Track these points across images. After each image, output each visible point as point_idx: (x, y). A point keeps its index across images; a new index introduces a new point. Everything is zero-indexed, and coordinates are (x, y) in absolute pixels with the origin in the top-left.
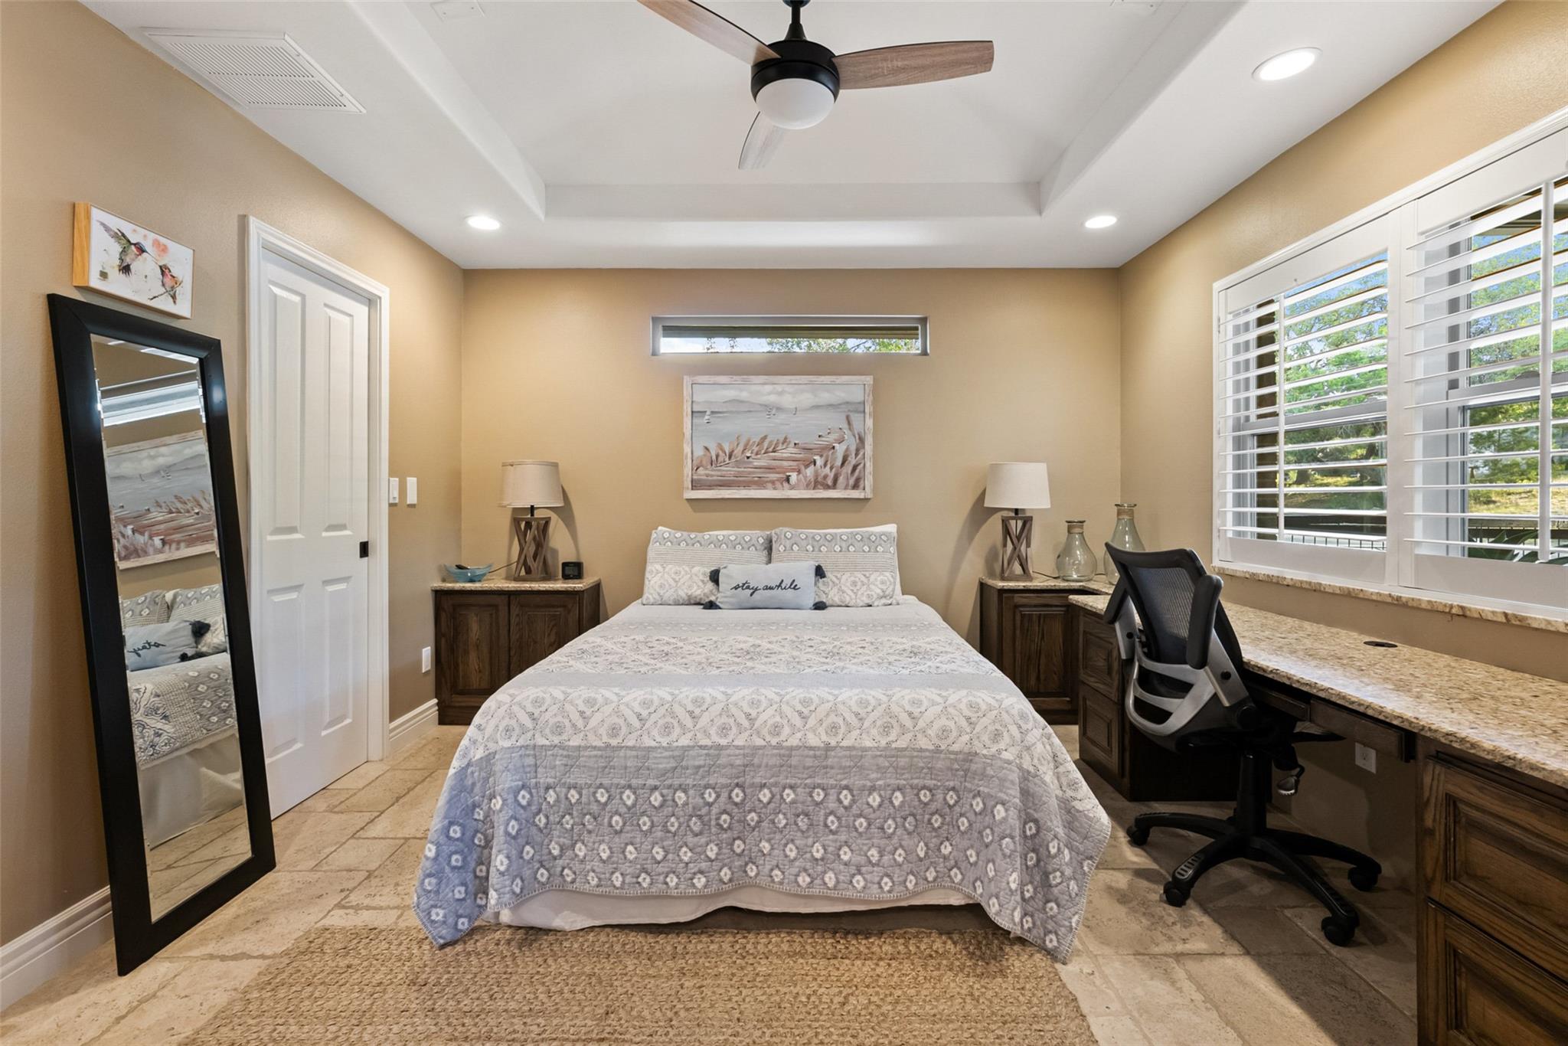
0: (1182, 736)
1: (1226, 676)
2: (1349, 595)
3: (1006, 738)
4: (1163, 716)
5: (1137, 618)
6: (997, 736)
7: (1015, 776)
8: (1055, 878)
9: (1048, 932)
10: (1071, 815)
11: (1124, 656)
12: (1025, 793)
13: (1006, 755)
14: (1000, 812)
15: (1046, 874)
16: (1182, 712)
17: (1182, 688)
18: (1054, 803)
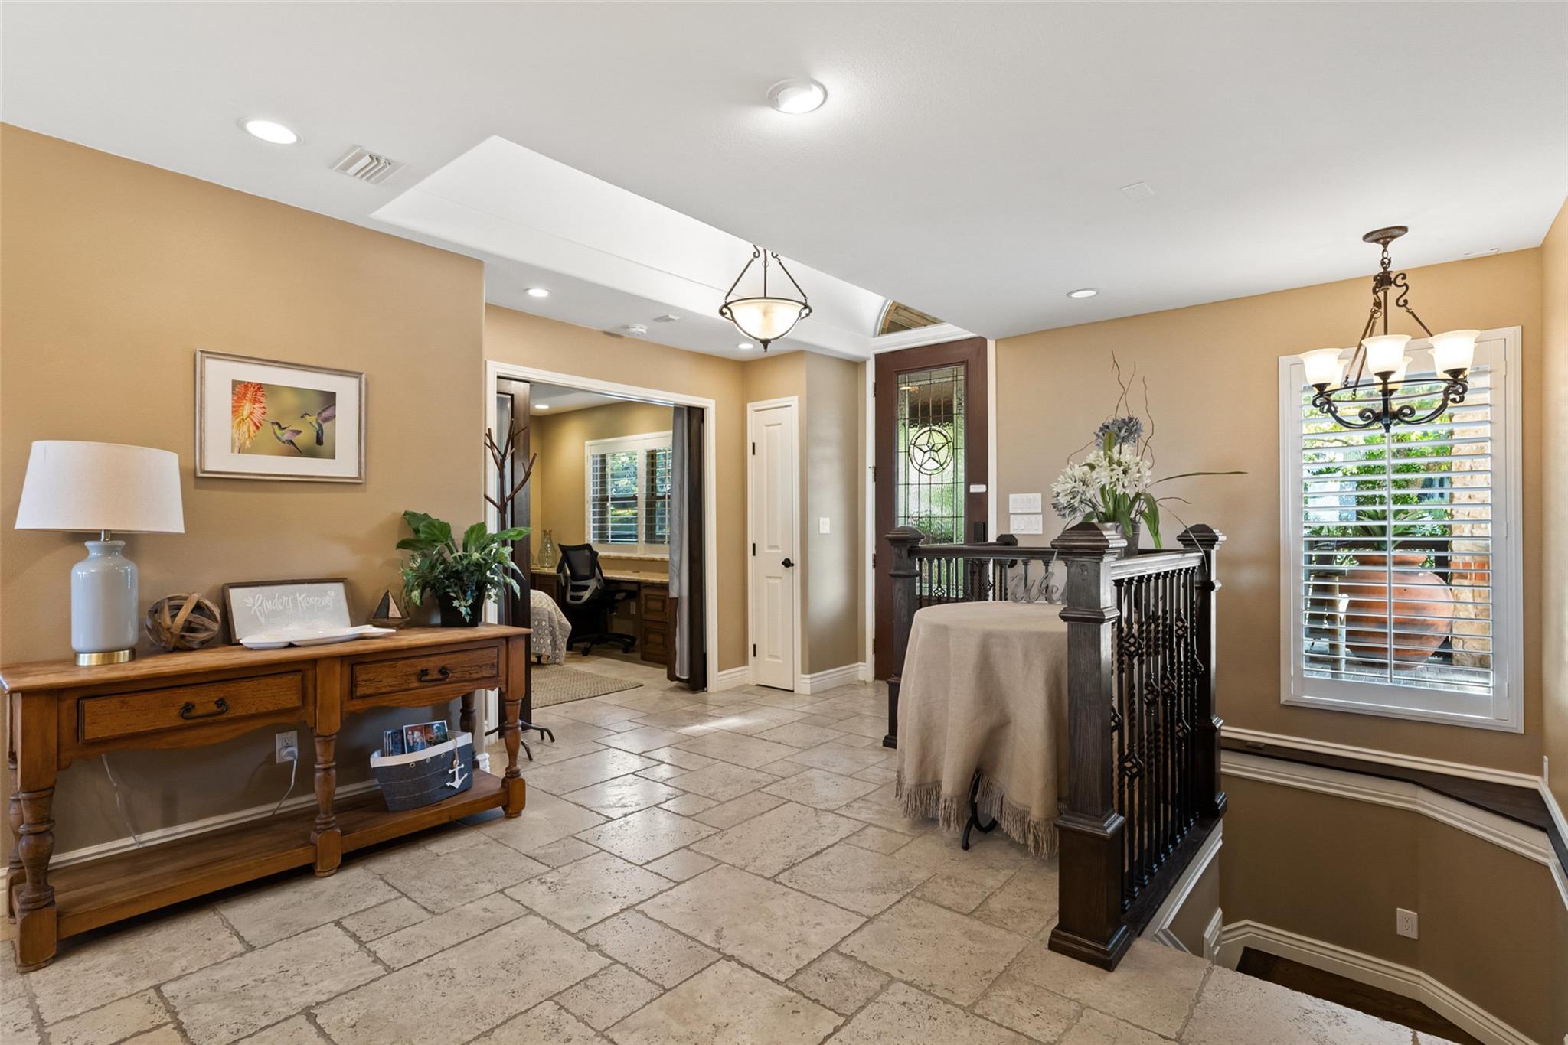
0: (588, 601)
1: (599, 580)
2: (628, 559)
3: (543, 602)
4: (580, 598)
5: (568, 572)
6: (541, 602)
7: (547, 613)
8: (558, 642)
9: (556, 659)
10: (560, 624)
11: (563, 584)
12: (549, 618)
13: (544, 607)
14: (544, 623)
15: (555, 642)
16: (586, 595)
17: (586, 588)
18: (556, 622)
